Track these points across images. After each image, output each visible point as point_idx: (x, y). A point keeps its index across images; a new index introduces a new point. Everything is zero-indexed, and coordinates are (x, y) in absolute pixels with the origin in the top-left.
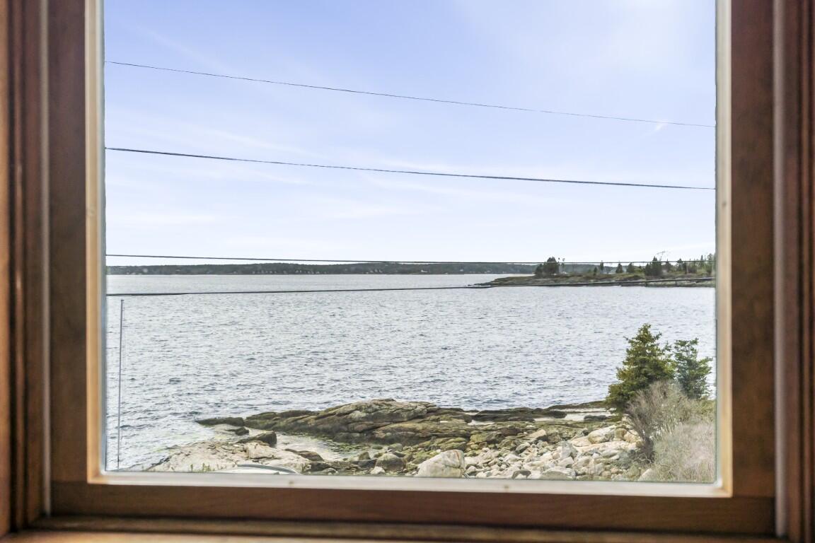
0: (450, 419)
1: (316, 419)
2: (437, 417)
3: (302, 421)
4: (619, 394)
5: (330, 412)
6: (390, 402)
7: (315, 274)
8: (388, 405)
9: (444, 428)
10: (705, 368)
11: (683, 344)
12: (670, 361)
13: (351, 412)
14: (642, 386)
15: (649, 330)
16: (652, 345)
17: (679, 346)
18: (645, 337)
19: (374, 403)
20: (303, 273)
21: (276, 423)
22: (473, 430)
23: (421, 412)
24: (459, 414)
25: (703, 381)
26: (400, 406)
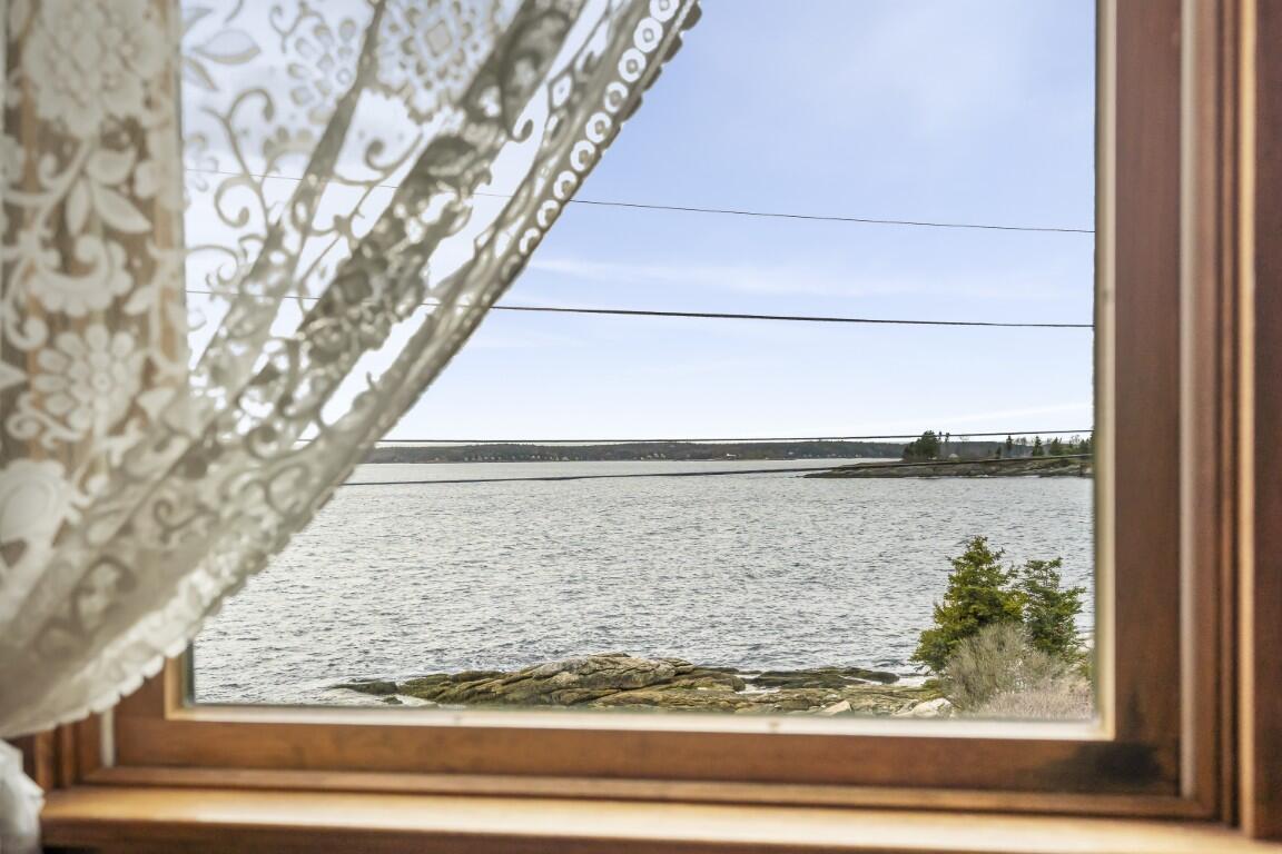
0: (711, 685)
1: (503, 685)
2: (691, 681)
3: (483, 687)
4: (935, 645)
5: (525, 674)
6: (618, 659)
7: (560, 460)
8: (612, 662)
9: (696, 698)
10: (1071, 604)
11: (1038, 565)
12: (1017, 593)
13: (556, 673)
14: (969, 632)
15: (984, 544)
16: (990, 569)
17: (1032, 570)
18: (978, 556)
19: (593, 660)
20: (542, 459)
21: (443, 691)
22: (738, 702)
23: (666, 673)
24: (724, 678)
25: (1069, 624)
26: (632, 665)
